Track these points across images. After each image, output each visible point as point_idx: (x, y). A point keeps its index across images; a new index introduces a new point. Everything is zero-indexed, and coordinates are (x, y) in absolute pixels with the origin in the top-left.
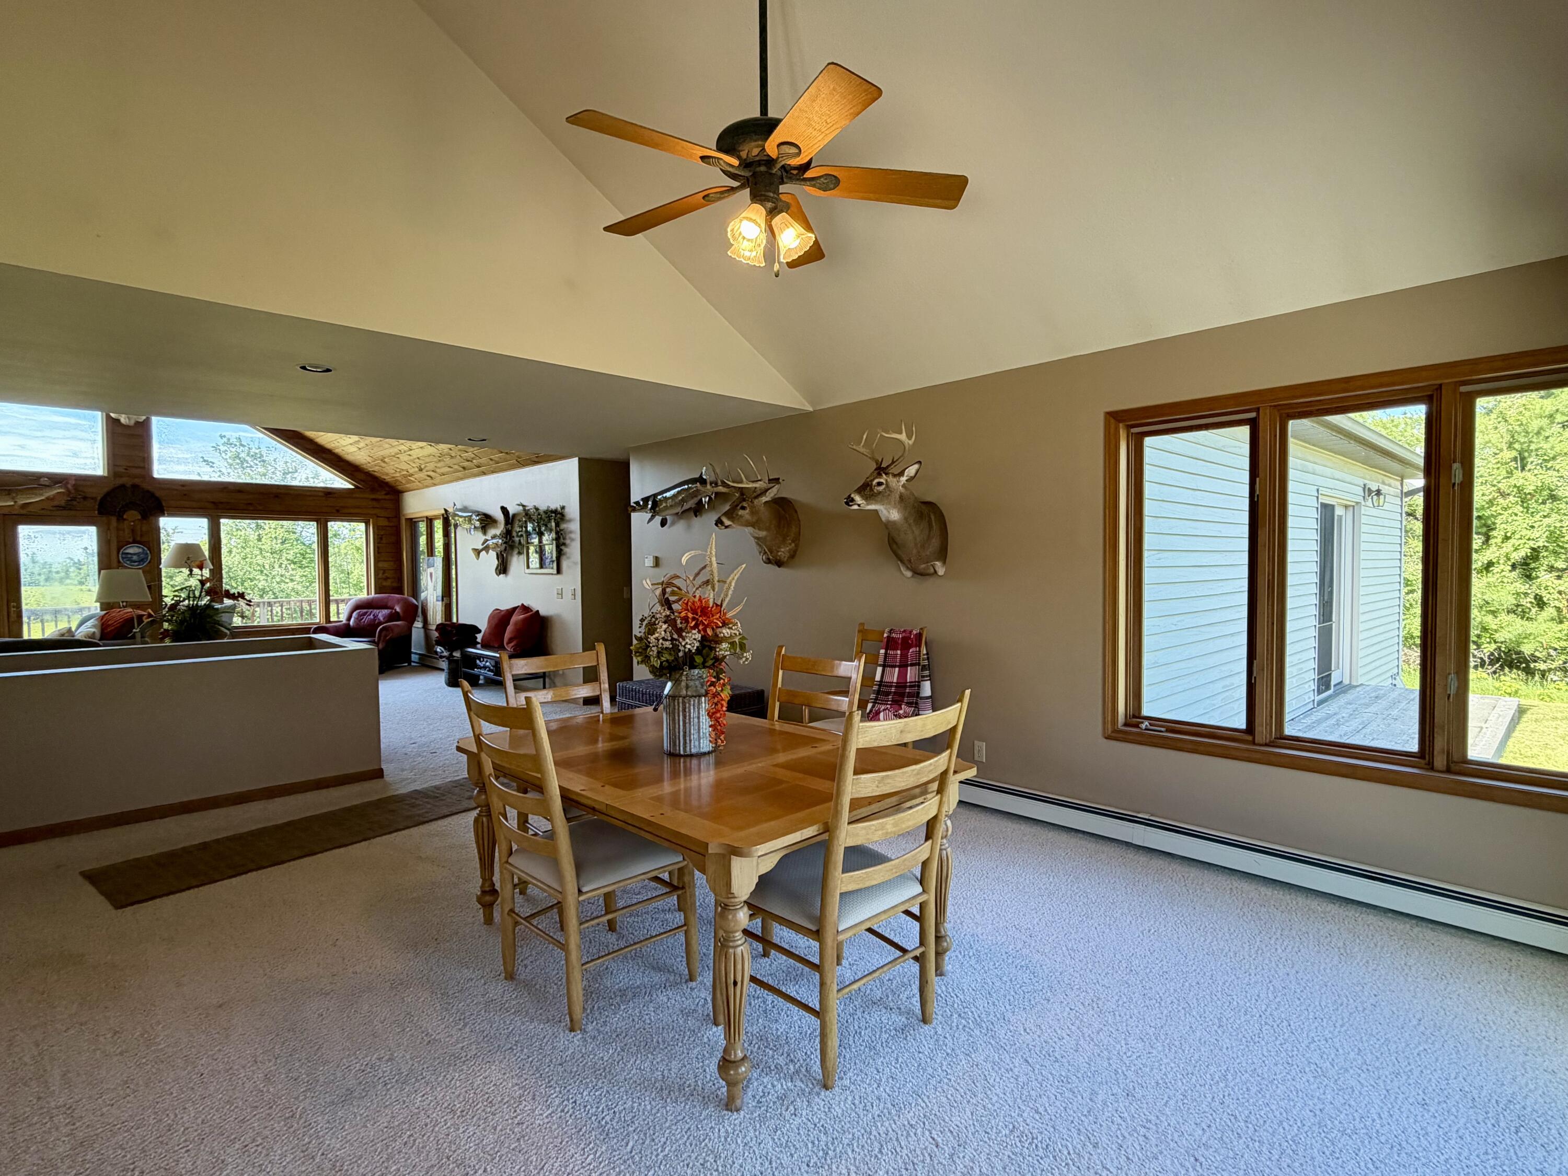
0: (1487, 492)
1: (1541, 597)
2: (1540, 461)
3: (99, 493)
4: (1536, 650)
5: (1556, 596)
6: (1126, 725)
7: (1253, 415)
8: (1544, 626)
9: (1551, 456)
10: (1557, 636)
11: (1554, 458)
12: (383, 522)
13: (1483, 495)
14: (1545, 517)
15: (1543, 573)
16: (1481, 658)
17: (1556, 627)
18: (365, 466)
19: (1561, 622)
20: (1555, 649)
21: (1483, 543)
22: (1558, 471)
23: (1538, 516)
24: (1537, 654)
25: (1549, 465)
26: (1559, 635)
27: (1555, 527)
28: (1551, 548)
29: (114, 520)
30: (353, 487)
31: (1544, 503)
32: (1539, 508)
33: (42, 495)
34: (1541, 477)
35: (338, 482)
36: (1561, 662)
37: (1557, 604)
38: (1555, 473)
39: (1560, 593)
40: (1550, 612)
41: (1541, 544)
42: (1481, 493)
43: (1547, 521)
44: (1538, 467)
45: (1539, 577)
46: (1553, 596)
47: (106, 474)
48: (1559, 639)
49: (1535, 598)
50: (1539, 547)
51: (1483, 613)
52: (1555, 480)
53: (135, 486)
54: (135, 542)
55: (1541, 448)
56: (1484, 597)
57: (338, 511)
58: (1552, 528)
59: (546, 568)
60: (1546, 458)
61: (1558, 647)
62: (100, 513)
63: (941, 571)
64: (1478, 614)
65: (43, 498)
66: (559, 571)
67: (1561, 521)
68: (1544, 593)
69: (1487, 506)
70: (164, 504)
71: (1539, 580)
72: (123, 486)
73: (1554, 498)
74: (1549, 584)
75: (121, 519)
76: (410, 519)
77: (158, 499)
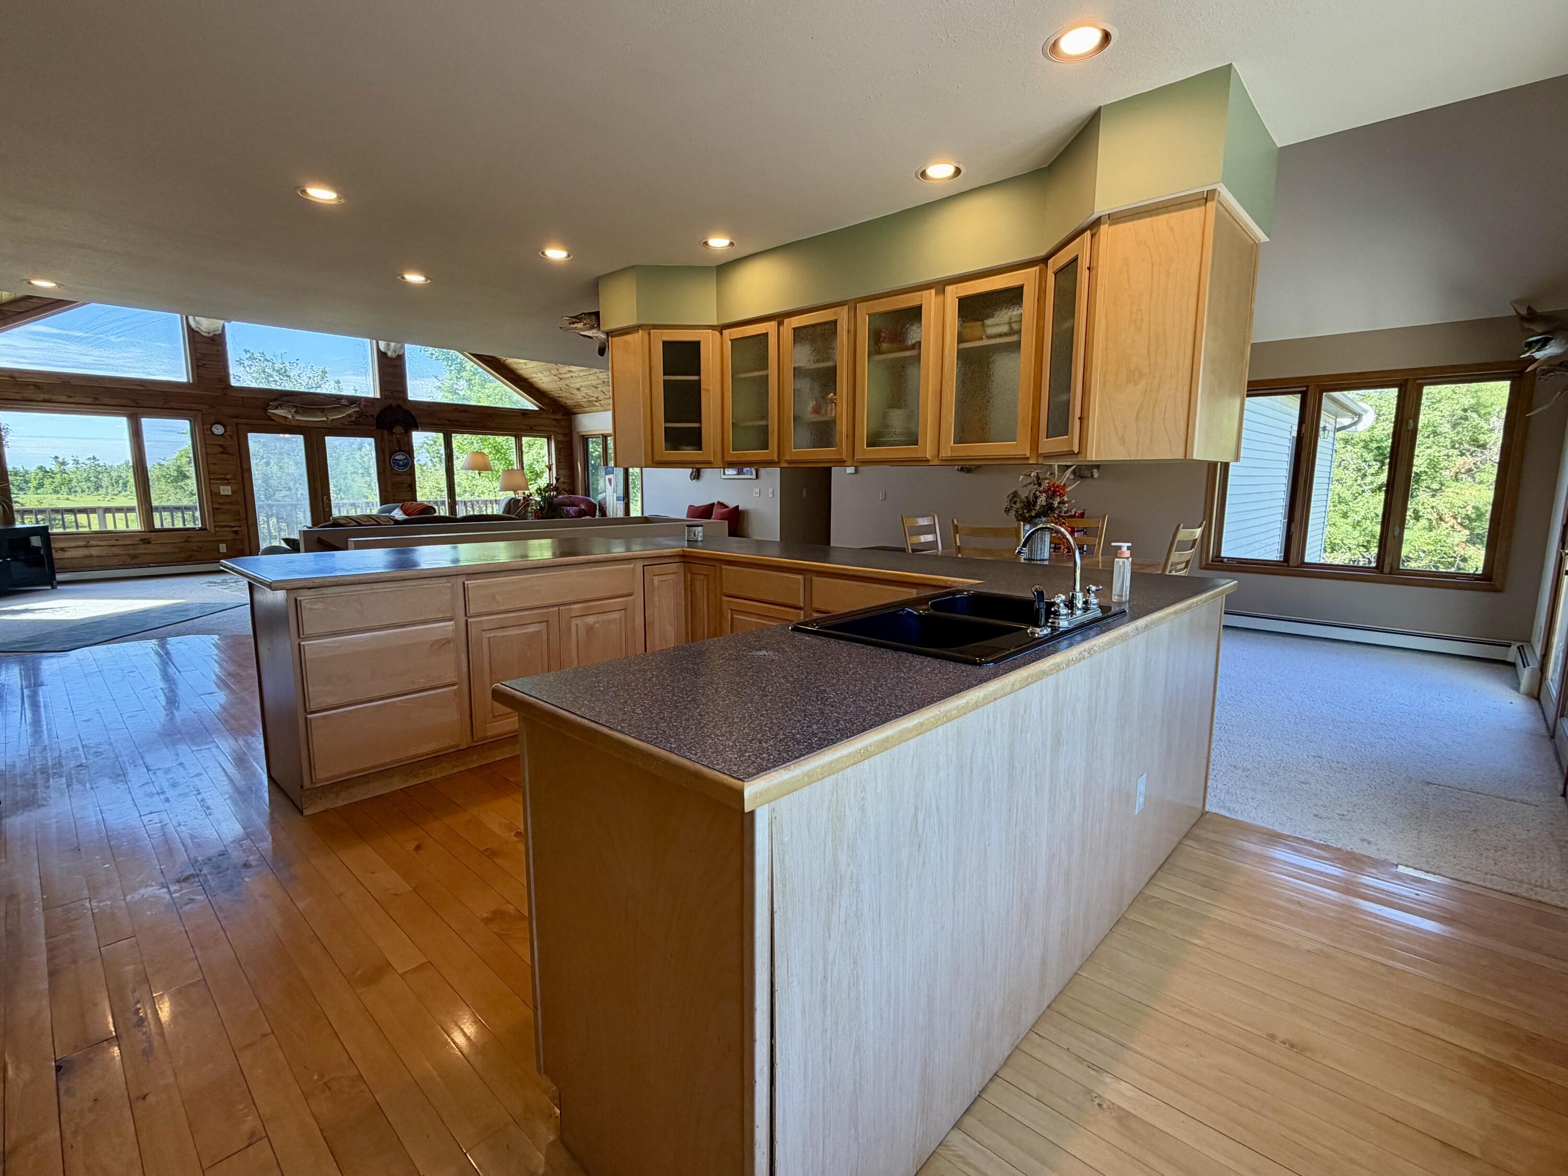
0: (1387, 427)
1: (1418, 511)
2: (1429, 404)
3: (376, 411)
4: (1410, 552)
5: (1430, 510)
6: (1212, 561)
7: (1305, 389)
8: (1419, 533)
9: (1438, 399)
10: (1426, 541)
11: (1440, 401)
12: (560, 438)
13: (1383, 430)
14: (1428, 448)
15: (1422, 493)
16: (1369, 559)
17: (1426, 534)
18: (553, 393)
19: (1431, 531)
20: (1424, 552)
21: (1379, 468)
22: (1442, 411)
23: (1423, 447)
24: (1411, 555)
25: (1435, 406)
26: (1428, 541)
27: (1434, 456)
28: (1430, 473)
29: (386, 432)
30: (537, 409)
31: (1428, 437)
32: (1425, 440)
33: (344, 413)
34: (1428, 416)
35: (527, 403)
36: (1427, 561)
37: (1430, 516)
38: (1439, 413)
39: (1433, 508)
40: (1423, 522)
41: (1422, 469)
42: (1382, 428)
43: (1429, 451)
44: (1427, 408)
45: (1418, 496)
46: (1427, 510)
47: (378, 396)
48: (1428, 544)
49: (1414, 513)
50: (1421, 472)
51: (1373, 524)
52: (1438, 418)
53: (399, 406)
54: (400, 451)
55: (1430, 393)
56: (1376, 511)
57: (531, 428)
58: (1432, 457)
59: (744, 474)
60: (1434, 400)
61: (1426, 550)
62: (377, 428)
63: (1096, 476)
64: (1370, 524)
65: (344, 415)
66: (757, 477)
67: (1440, 451)
68: (1420, 508)
69: (1385, 438)
70: (418, 421)
71: (1418, 498)
72: (390, 406)
73: (1435, 433)
74: (1426, 501)
75: (391, 433)
76: (583, 436)
77: (413, 417)
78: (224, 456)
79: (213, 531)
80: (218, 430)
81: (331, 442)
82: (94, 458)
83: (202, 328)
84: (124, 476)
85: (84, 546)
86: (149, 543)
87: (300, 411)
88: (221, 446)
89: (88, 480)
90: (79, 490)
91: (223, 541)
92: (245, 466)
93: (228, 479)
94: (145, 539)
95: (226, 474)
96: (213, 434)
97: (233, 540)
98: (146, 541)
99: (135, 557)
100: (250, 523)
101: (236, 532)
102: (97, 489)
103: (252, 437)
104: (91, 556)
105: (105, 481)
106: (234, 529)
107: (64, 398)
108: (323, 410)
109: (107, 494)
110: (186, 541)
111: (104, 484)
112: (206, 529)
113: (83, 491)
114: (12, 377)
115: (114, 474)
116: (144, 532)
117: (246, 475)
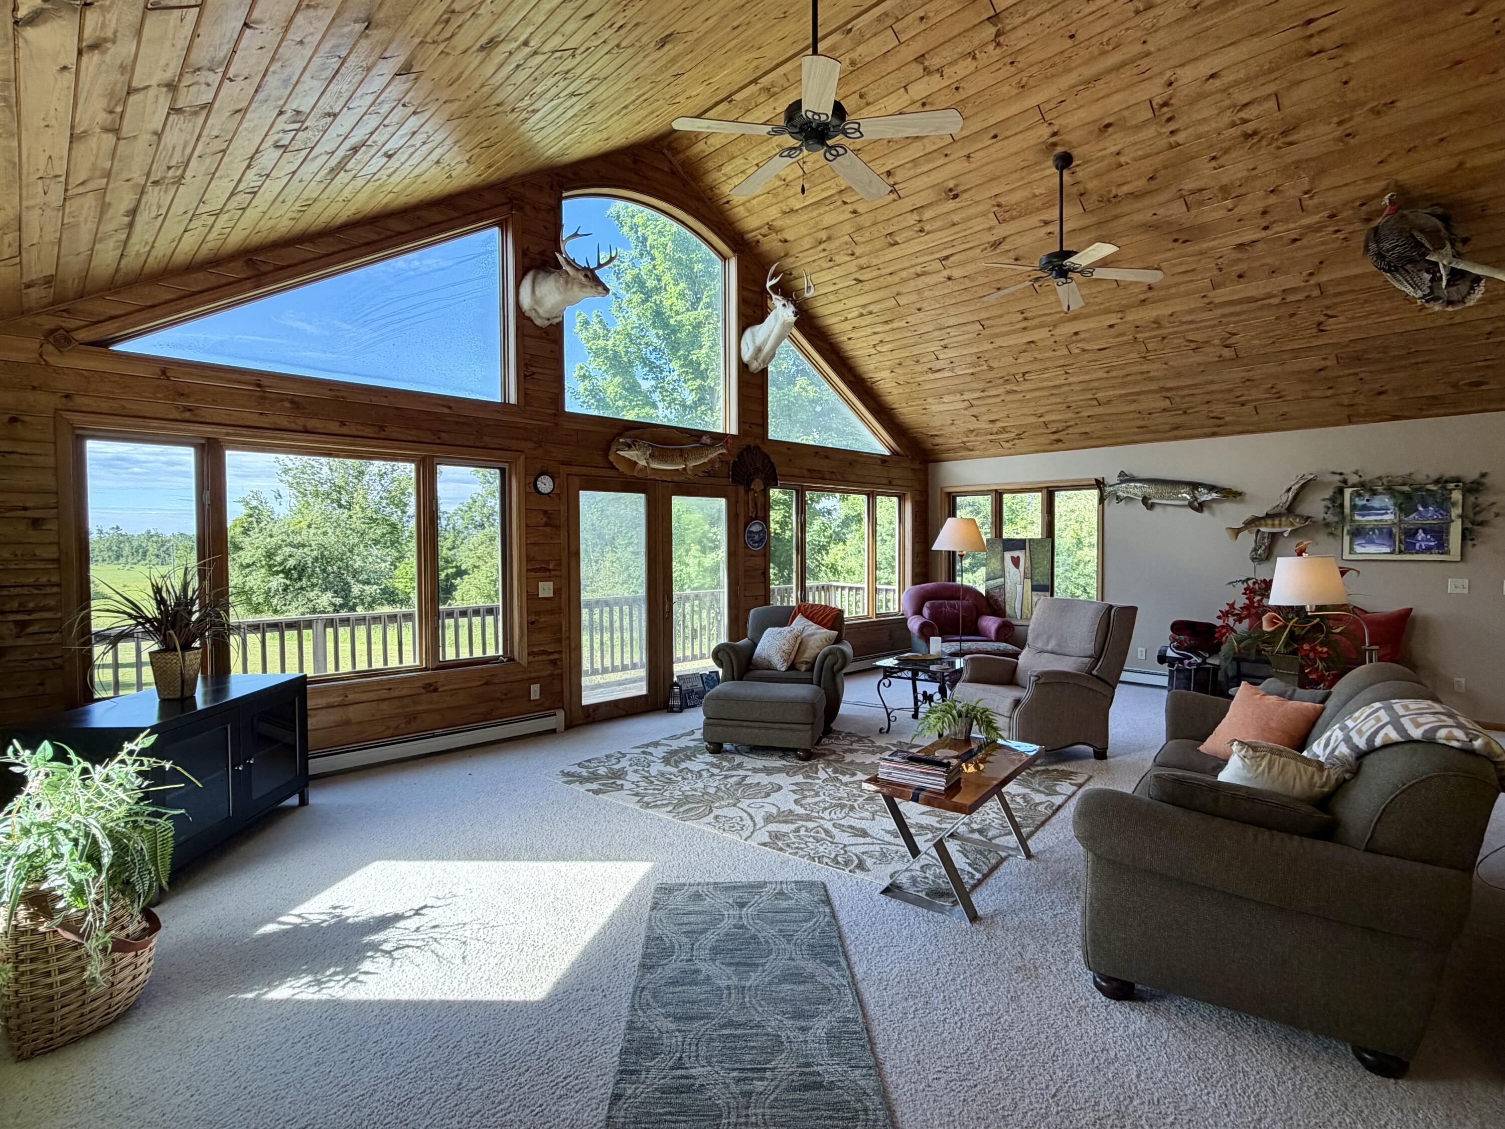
29: (741, 489)
30: (887, 453)
33: (705, 456)
47: (735, 431)
53: (758, 449)
54: (756, 518)
59: (1418, 553)
62: (733, 482)
65: (705, 460)
70: (780, 472)
72: (748, 448)
75: (748, 490)
76: (949, 494)
77: (772, 464)
78: (548, 529)
79: (524, 662)
80: (545, 485)
81: (679, 503)
82: (118, 528)
83: (541, 311)
84: (144, 545)
85: (341, 705)
86: (436, 690)
87: (657, 454)
88: (545, 512)
89: (109, 549)
90: (100, 559)
91: (534, 680)
92: (572, 548)
93: (550, 570)
94: (430, 685)
95: (547, 562)
96: (540, 493)
97: (550, 675)
98: (430, 688)
99: (412, 718)
100: (573, 645)
101: (554, 663)
102: (118, 558)
103: (585, 497)
104: (347, 723)
105: (126, 551)
106: (552, 657)
107: (334, 427)
108: (682, 453)
109: (127, 563)
110: (486, 684)
111: (125, 553)
112: (511, 660)
113: (104, 560)
114: (259, 386)
115: (135, 544)
116: (426, 669)
117: (573, 563)
